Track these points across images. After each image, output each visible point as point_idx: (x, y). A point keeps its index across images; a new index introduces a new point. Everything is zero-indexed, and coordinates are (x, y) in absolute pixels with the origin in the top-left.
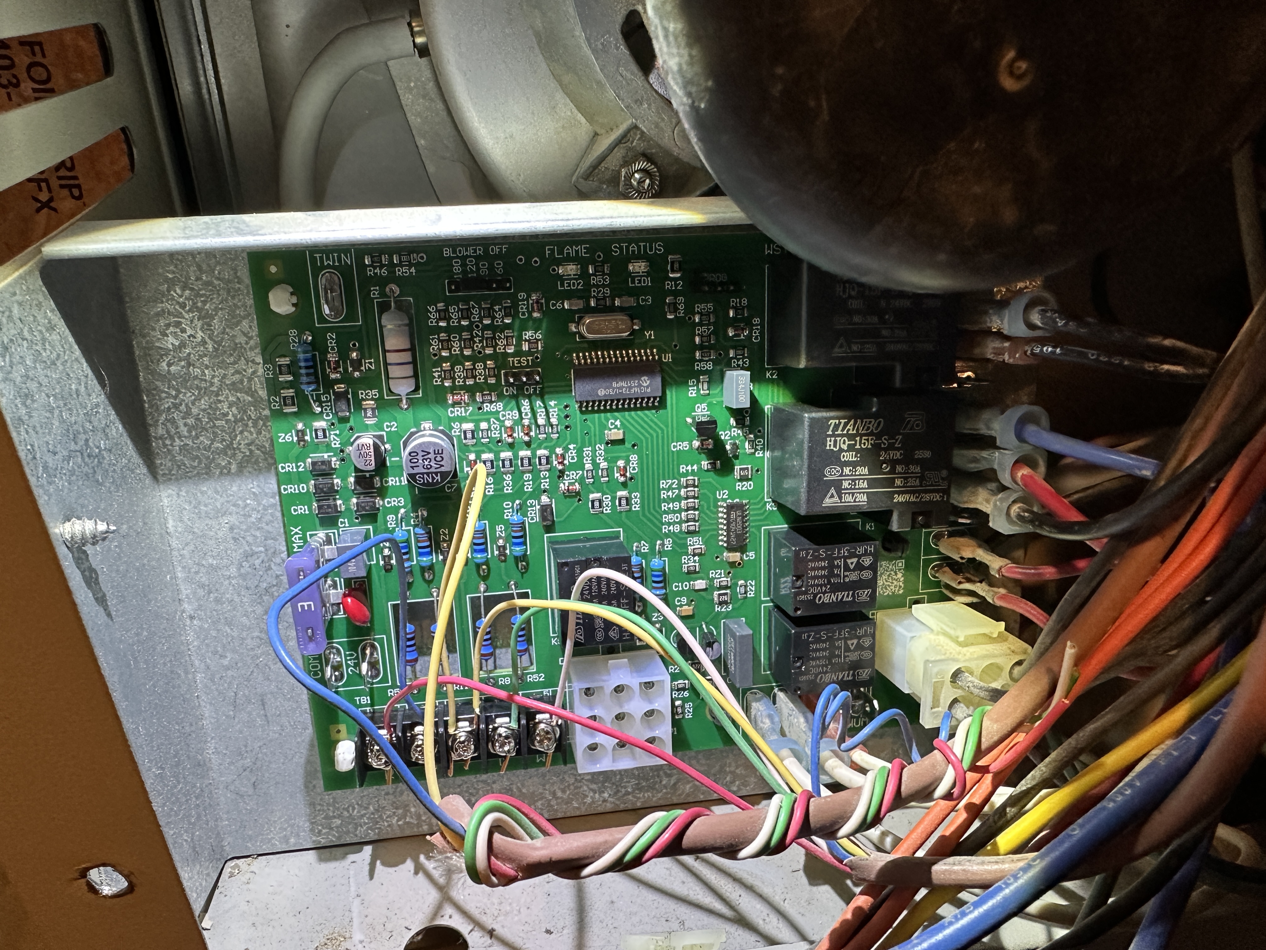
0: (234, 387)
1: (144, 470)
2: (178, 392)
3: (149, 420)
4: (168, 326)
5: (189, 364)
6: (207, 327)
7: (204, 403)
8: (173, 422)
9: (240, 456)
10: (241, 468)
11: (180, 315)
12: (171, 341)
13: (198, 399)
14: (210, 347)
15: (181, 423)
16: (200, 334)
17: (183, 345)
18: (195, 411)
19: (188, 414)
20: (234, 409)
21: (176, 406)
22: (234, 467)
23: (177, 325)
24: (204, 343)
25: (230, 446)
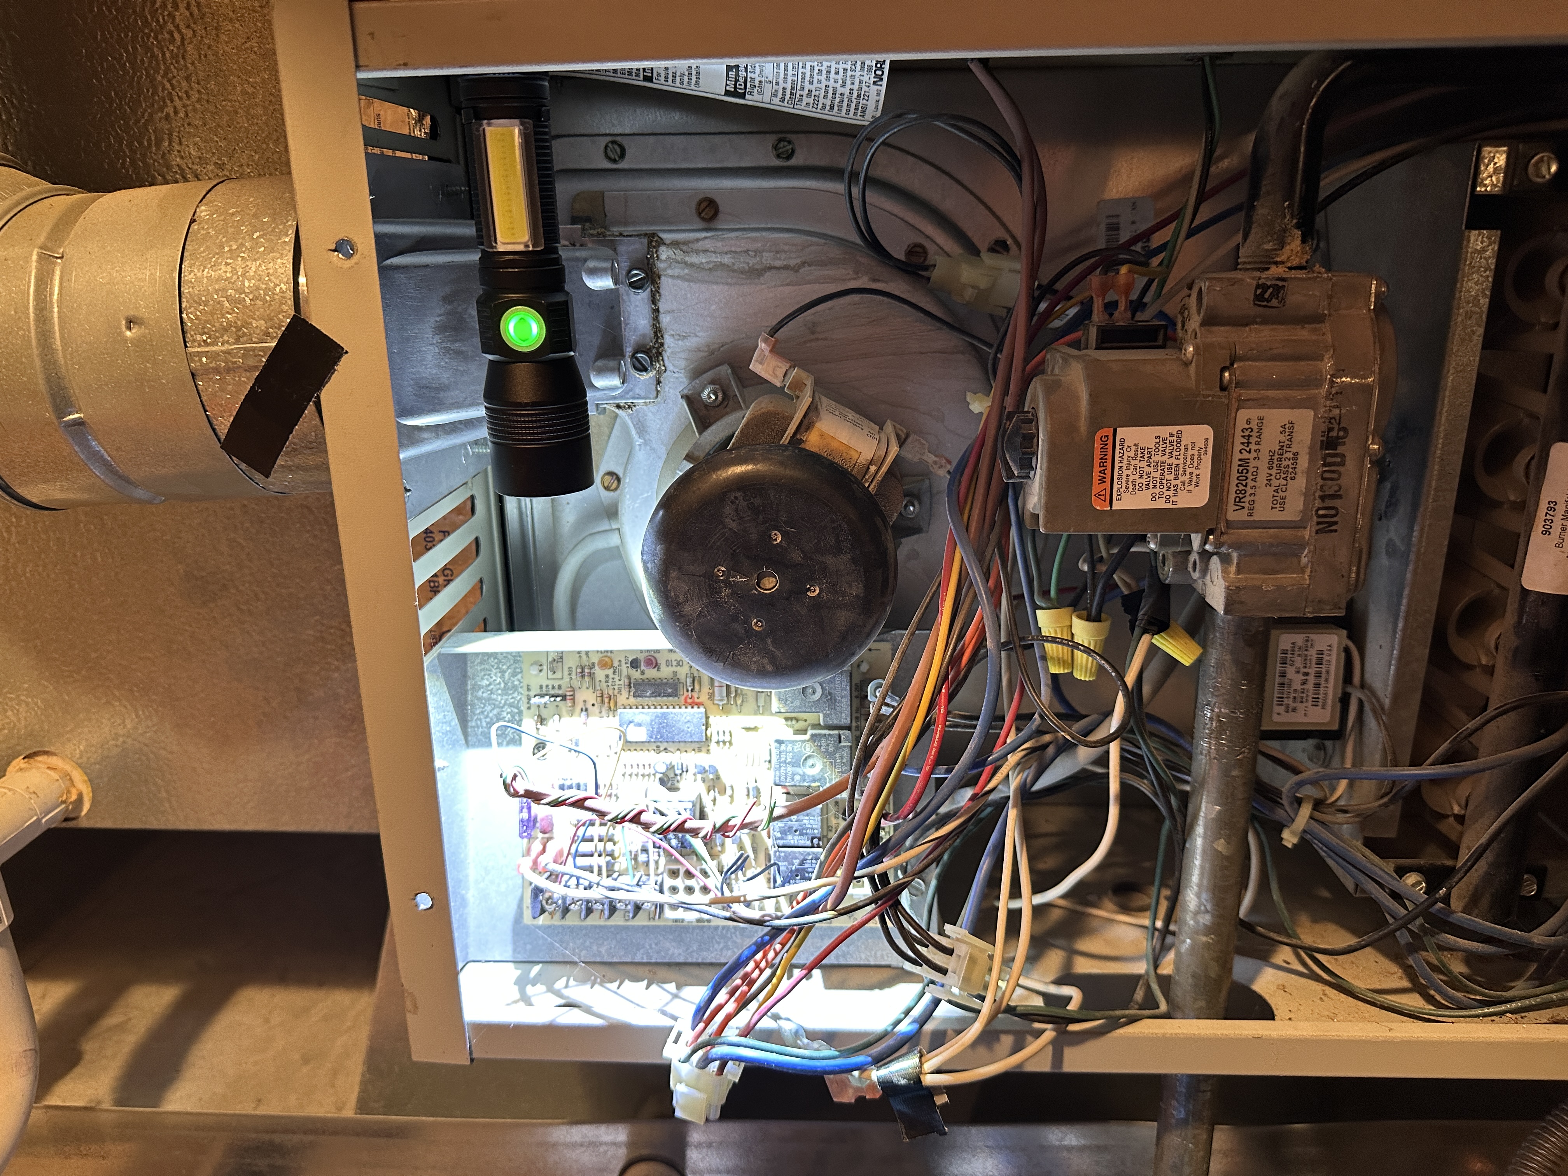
0: (511, 705)
1: (464, 742)
2: (485, 705)
3: (469, 718)
4: (485, 675)
5: (491, 693)
6: (502, 677)
7: (495, 712)
8: (480, 720)
9: (508, 738)
10: (508, 744)
11: (490, 670)
12: (485, 682)
13: (493, 709)
14: (502, 685)
15: (483, 720)
16: (499, 680)
17: (490, 684)
18: (491, 715)
19: (487, 717)
20: (509, 716)
21: (482, 712)
22: (505, 743)
23: (489, 675)
24: (499, 684)
25: (503, 733)
